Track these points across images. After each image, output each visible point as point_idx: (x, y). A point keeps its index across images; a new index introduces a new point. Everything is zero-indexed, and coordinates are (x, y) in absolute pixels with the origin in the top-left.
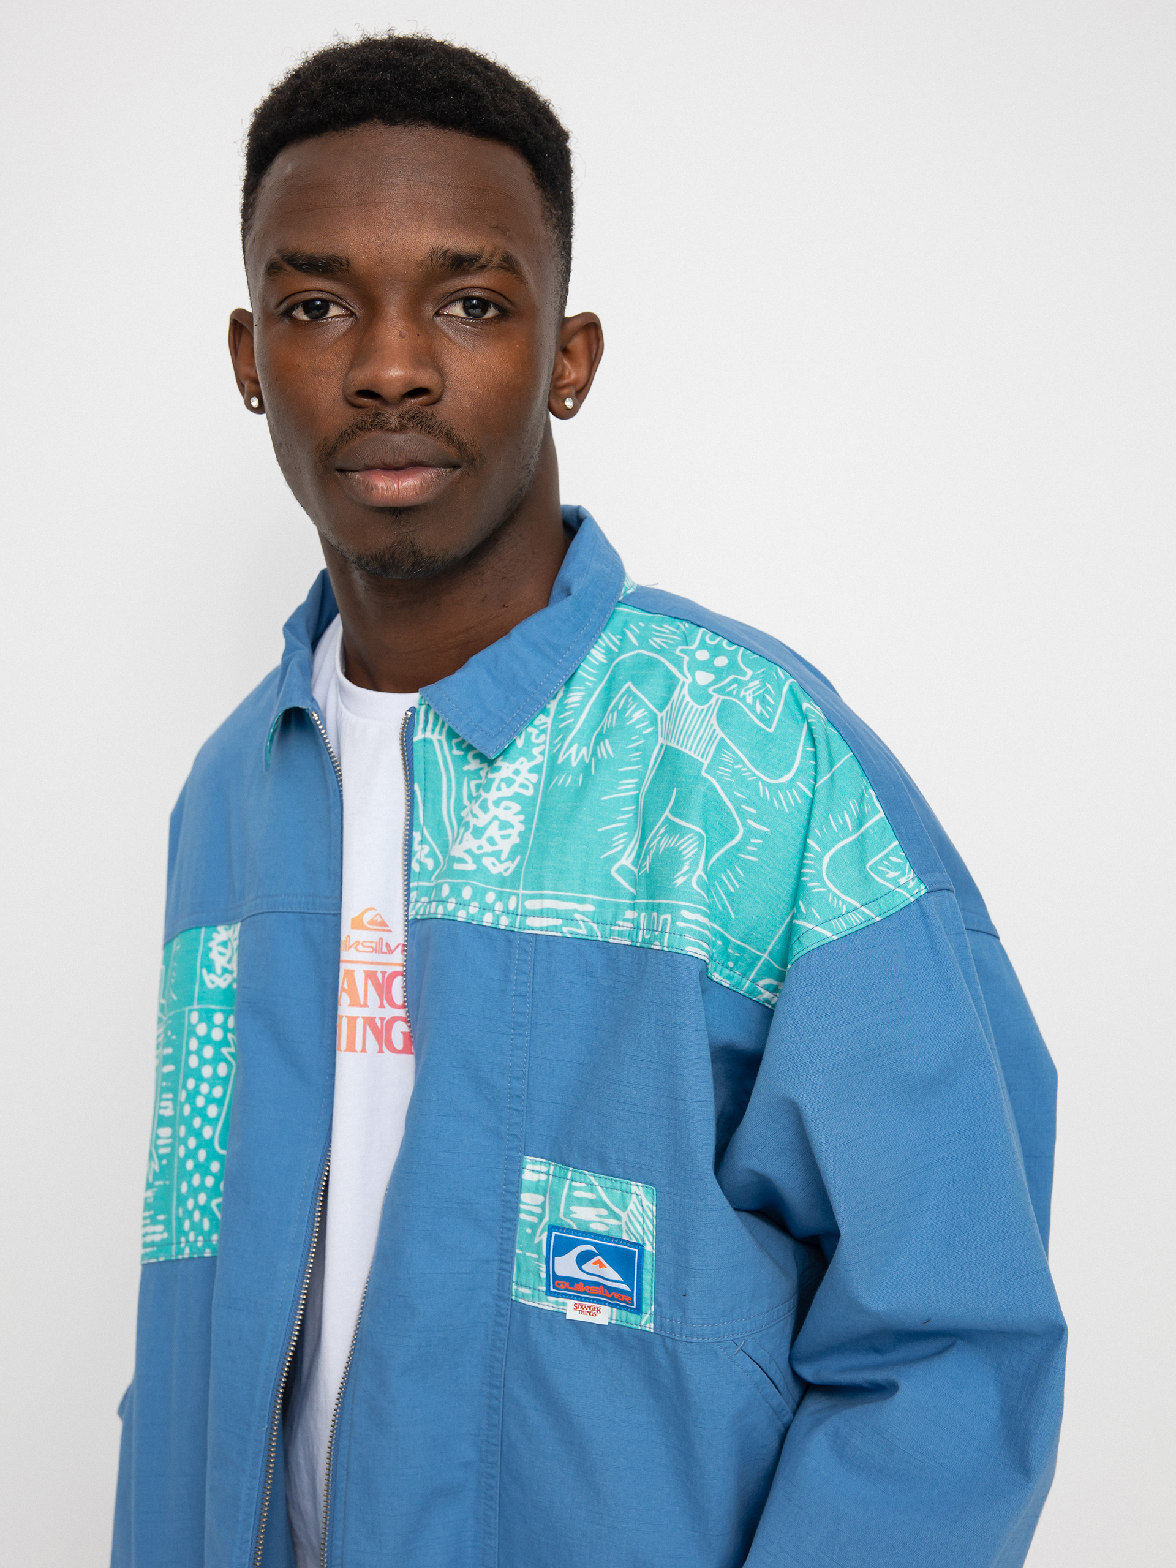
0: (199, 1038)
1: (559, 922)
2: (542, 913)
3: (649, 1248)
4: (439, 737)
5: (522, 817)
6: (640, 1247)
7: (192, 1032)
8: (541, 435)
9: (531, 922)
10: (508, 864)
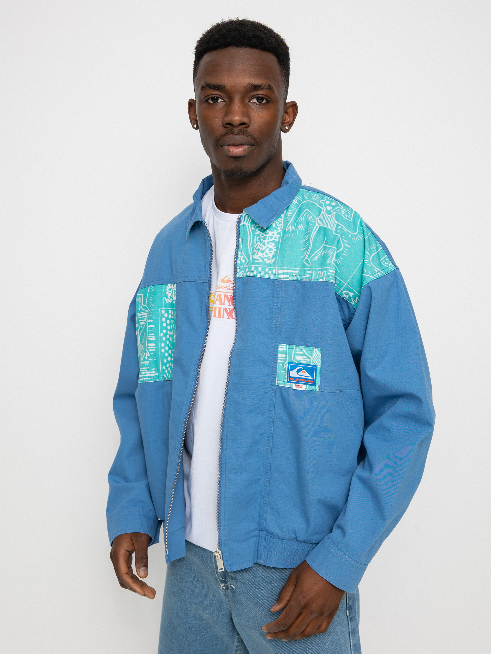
0: (165, 318)
1: (289, 276)
2: (283, 274)
3: (319, 367)
4: (248, 224)
5: (275, 247)
6: (316, 366)
7: (163, 316)
8: (278, 137)
9: (280, 276)
10: (272, 260)
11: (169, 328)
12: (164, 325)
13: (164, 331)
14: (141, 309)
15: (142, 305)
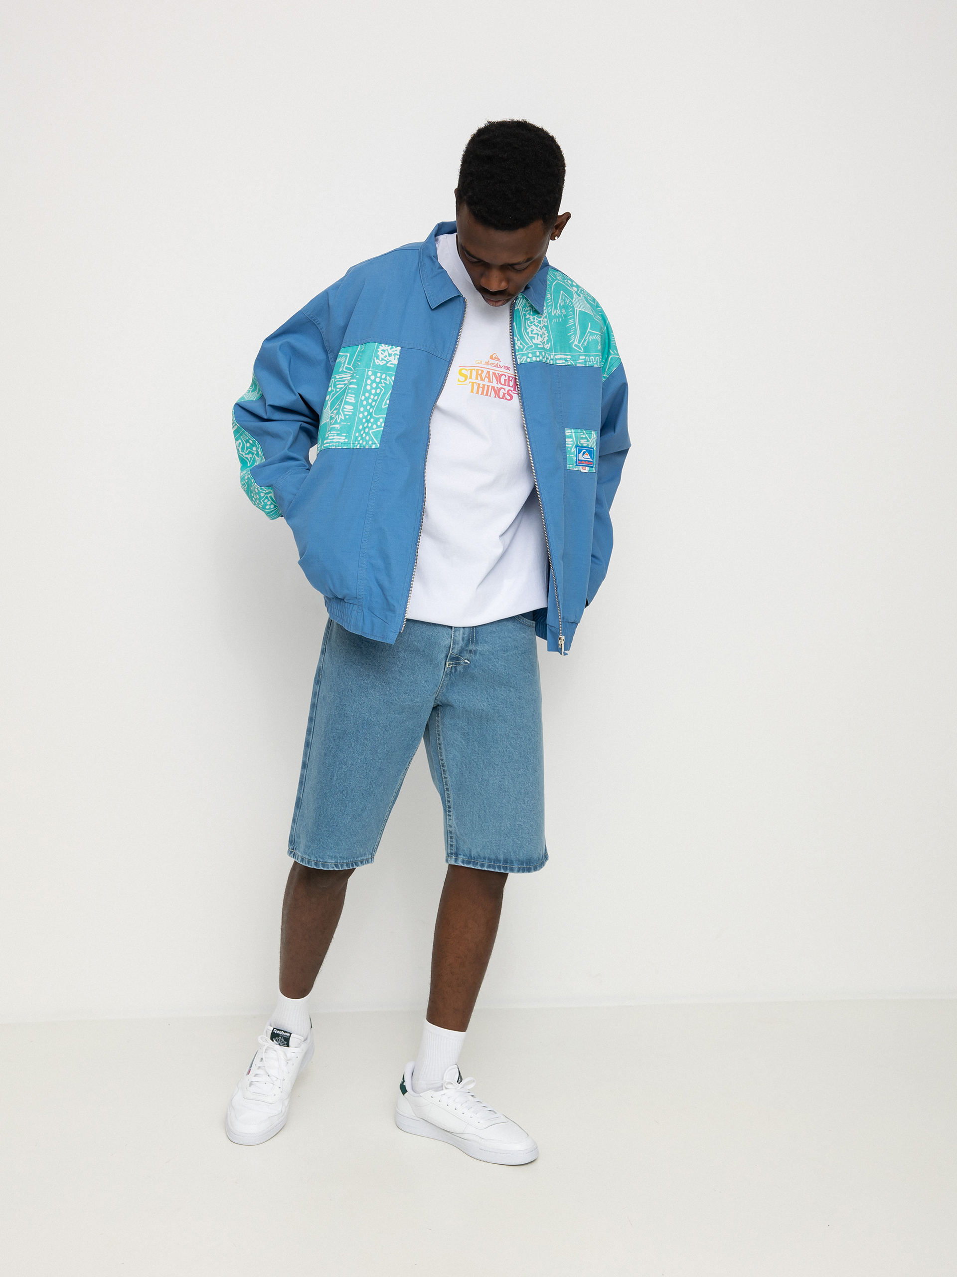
1: (564, 361)
2: (561, 359)
3: (594, 449)
6: (593, 448)
11: (373, 392)
12: (368, 388)
13: (367, 395)
14: (342, 370)
15: (346, 365)
